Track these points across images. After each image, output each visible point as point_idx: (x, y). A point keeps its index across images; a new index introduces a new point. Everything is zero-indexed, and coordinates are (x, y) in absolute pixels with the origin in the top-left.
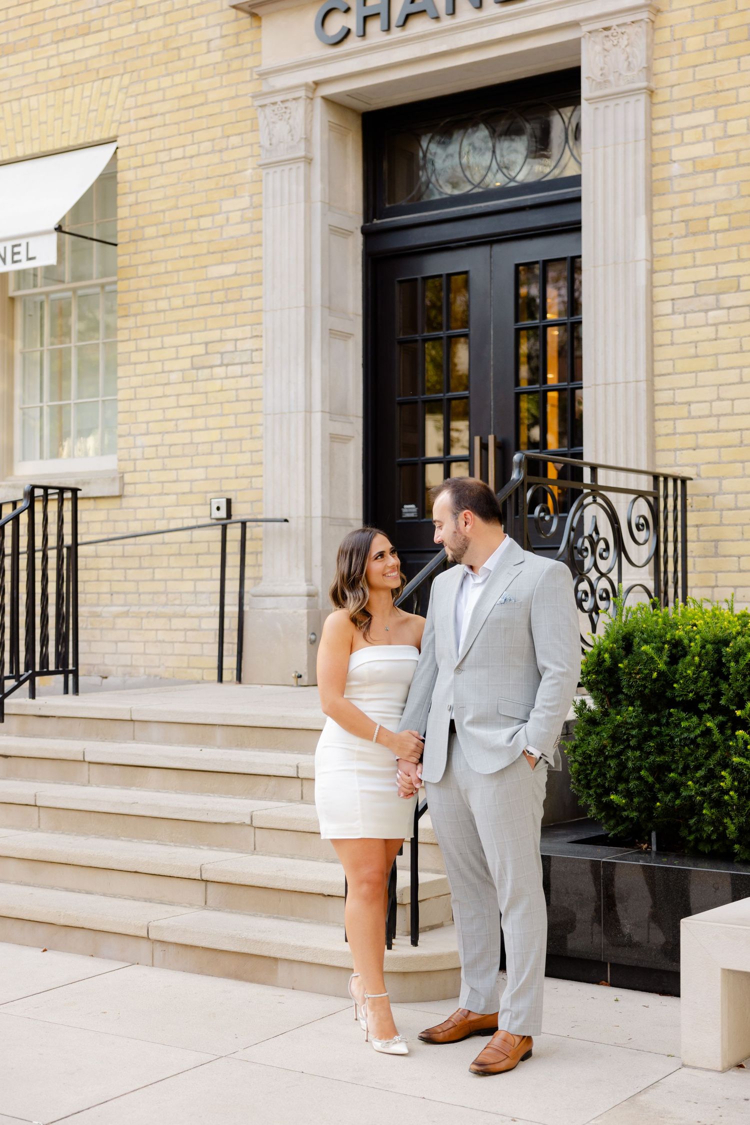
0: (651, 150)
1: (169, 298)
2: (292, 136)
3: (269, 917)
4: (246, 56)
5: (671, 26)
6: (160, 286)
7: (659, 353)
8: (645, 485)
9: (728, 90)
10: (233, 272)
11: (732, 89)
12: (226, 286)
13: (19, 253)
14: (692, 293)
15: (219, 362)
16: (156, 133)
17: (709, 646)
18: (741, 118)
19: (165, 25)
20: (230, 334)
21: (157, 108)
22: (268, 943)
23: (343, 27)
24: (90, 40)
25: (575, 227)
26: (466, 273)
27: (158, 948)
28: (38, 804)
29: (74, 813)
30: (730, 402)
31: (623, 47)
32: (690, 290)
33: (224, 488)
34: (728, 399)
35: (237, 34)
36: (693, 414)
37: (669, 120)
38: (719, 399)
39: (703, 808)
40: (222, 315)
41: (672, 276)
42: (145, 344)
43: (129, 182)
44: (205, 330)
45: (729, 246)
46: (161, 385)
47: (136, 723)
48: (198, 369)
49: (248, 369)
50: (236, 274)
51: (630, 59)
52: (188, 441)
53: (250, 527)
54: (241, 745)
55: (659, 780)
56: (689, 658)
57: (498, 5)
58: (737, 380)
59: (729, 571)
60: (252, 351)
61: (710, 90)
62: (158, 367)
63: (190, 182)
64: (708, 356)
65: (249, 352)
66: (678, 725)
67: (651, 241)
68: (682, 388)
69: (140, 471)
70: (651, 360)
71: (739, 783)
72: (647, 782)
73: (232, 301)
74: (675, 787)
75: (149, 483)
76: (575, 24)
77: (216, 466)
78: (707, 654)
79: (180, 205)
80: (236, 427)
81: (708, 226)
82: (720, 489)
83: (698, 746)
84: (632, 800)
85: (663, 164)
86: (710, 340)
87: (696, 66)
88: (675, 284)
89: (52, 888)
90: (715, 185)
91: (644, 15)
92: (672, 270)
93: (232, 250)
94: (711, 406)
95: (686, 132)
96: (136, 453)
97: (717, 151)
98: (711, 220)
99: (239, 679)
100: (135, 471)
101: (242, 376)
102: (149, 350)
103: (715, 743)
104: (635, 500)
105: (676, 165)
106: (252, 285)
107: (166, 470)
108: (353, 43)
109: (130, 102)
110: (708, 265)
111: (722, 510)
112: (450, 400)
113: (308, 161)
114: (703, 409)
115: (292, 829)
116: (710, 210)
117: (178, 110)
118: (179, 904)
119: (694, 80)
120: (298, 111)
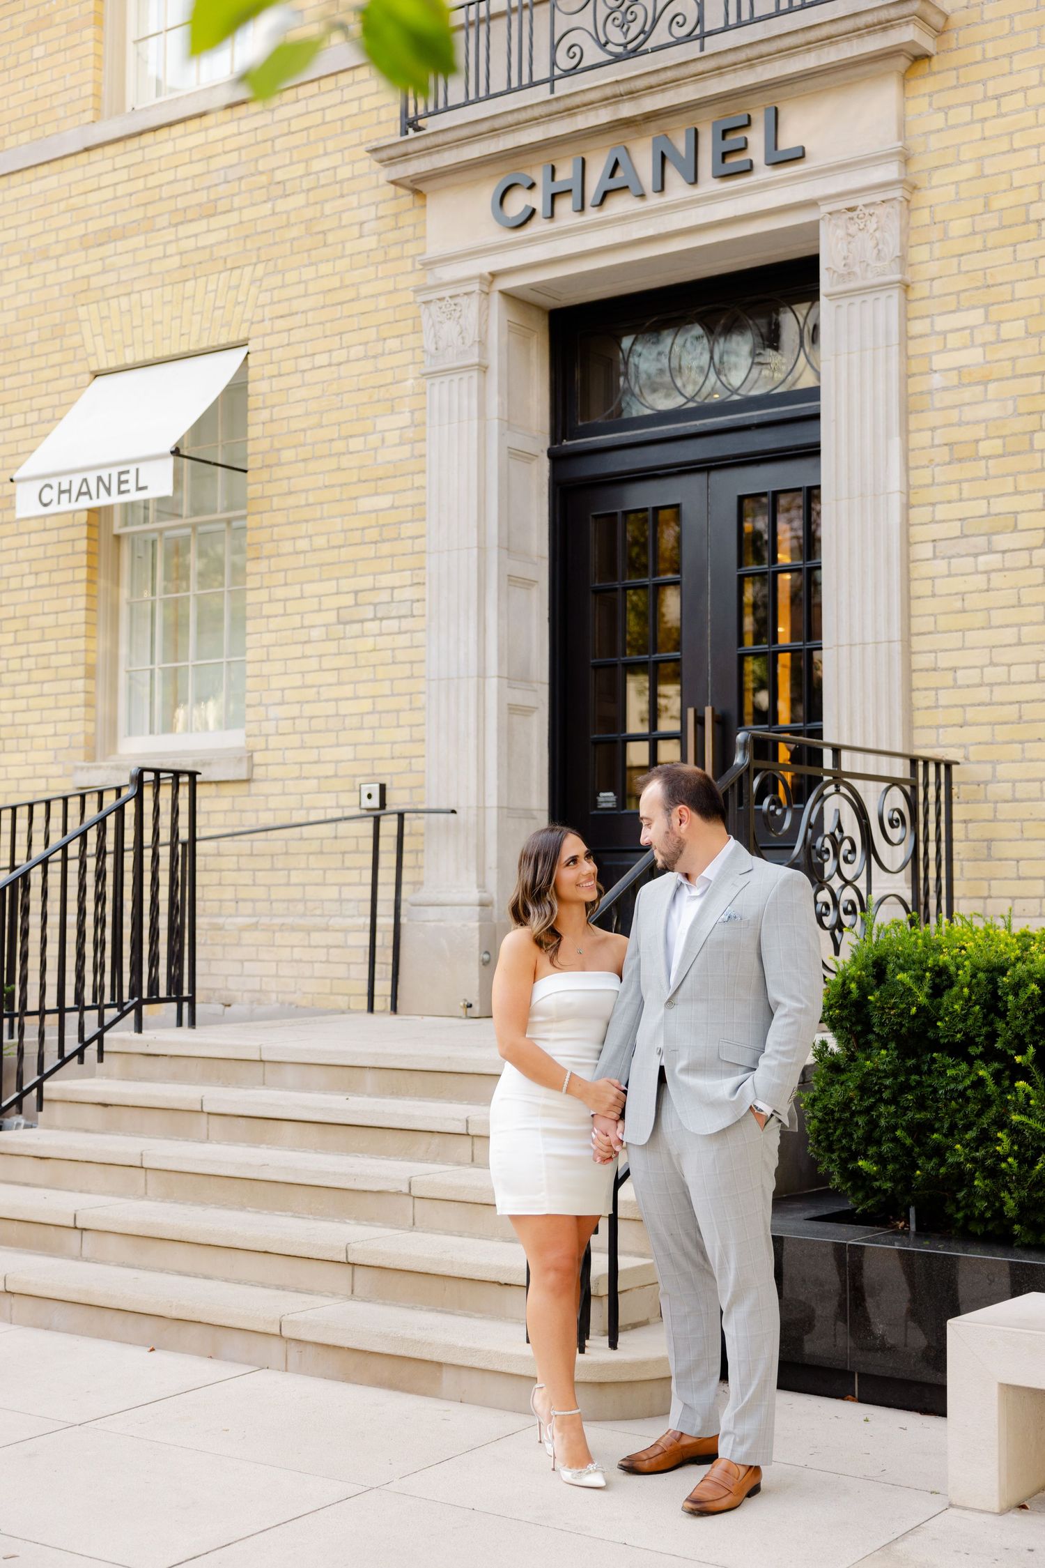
0: (906, 357)
1: (311, 536)
2: (463, 338)
3: (432, 1310)
4: (407, 241)
5: (931, 206)
6: (299, 522)
7: (917, 607)
8: (900, 769)
9: (1001, 284)
10: (389, 504)
11: (1007, 283)
12: (381, 522)
13: (126, 482)
14: (958, 533)
15: (371, 616)
16: (297, 335)
17: (981, 975)
18: (1018, 319)
19: (308, 205)
20: (385, 580)
21: (297, 305)
22: (430, 1344)
23: (527, 207)
24: (216, 222)
25: (812, 451)
26: (677, 506)
27: (294, 1350)
28: (145, 1165)
29: (189, 1177)
30: (1005, 668)
31: (871, 231)
32: (954, 529)
33: (376, 771)
34: (1003, 665)
35: (396, 215)
36: (960, 682)
37: (928, 321)
38: (992, 664)
39: (974, 1179)
40: (376, 558)
41: (933, 511)
42: (280, 593)
43: (264, 394)
44: (354, 576)
45: (1004, 476)
46: (301, 643)
47: (267, 1064)
48: (346, 623)
49: (407, 624)
50: (393, 507)
51: (880, 247)
52: (333, 712)
53: (409, 819)
54: (396, 1093)
55: (919, 1142)
56: (956, 989)
57: (717, 180)
58: (1015, 641)
59: (1005, 879)
60: (413, 601)
61: (979, 284)
62: (296, 620)
63: (337, 395)
64: (977, 611)
65: (409, 603)
66: (942, 1074)
67: (907, 468)
68: (946, 650)
69: (273, 750)
70: (907, 616)
71: (1020, 1147)
72: (905, 1144)
73: (388, 540)
74: (939, 1152)
75: (285, 764)
76: (812, 204)
77: (366, 744)
78: (978, 984)
79: (324, 423)
80: (393, 695)
81: (977, 451)
82: (994, 775)
83: (967, 1100)
84: (885, 1168)
85: (922, 374)
86: (981, 591)
87: (962, 255)
88: (937, 522)
89: (162, 1271)
90: (986, 401)
91: (897, 193)
92: (933, 504)
93: (388, 477)
94: (982, 673)
95: (949, 336)
96: (269, 727)
97: (988, 358)
98: (981, 444)
99: (394, 1008)
100: (267, 749)
101: (400, 633)
102: (286, 600)
103: (990, 1096)
104: (887, 789)
105: (936, 376)
106: (413, 521)
107: (304, 748)
108: (538, 226)
109: (265, 298)
110: (977, 498)
111: (996, 802)
112: (657, 663)
113: (483, 369)
114: (972, 676)
115: (460, 1199)
116: (980, 432)
117: (323, 307)
118: (320, 1293)
119: (960, 272)
120: (471, 308)
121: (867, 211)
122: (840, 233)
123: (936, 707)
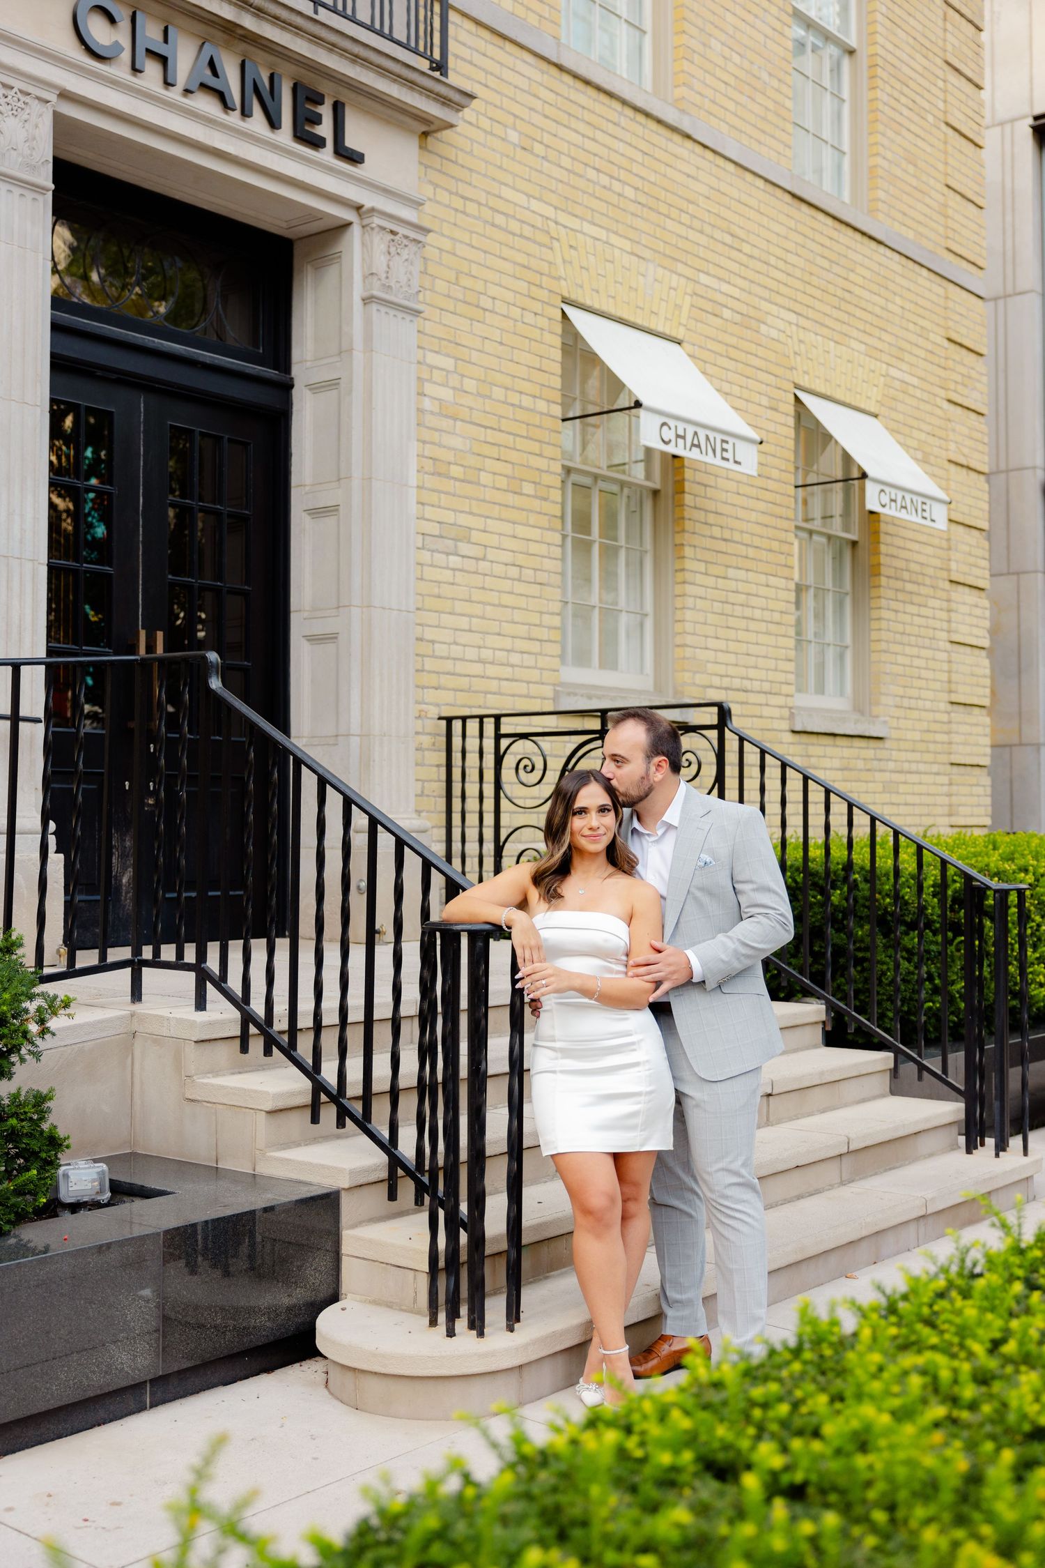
2: (31, 149)
23: (118, 43)
30: (462, 648)
32: (435, 529)
34: (461, 645)
36: (436, 653)
58: (468, 627)
61: (452, 339)
64: (447, 598)
81: (450, 471)
87: (443, 310)
90: (455, 433)
94: (450, 649)
97: (457, 401)
98: (452, 467)
105: (427, 399)
114: (443, 650)
116: (450, 456)
119: (441, 323)
120: (43, 119)
121: (405, 242)
122: (383, 247)
123: (423, 671)
